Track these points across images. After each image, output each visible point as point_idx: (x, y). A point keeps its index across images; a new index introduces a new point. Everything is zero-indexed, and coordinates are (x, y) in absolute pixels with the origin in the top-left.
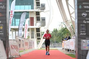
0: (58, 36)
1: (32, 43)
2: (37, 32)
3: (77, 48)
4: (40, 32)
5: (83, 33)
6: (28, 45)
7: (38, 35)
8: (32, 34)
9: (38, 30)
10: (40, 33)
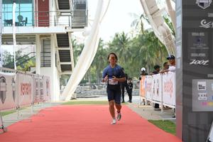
0: (130, 57)
1: (45, 85)
2: (59, 46)
3: (182, 107)
4: (68, 46)
5: (198, 58)
6: (32, 91)
7: (64, 56)
8: (45, 52)
9: (63, 39)
10: (71, 48)
